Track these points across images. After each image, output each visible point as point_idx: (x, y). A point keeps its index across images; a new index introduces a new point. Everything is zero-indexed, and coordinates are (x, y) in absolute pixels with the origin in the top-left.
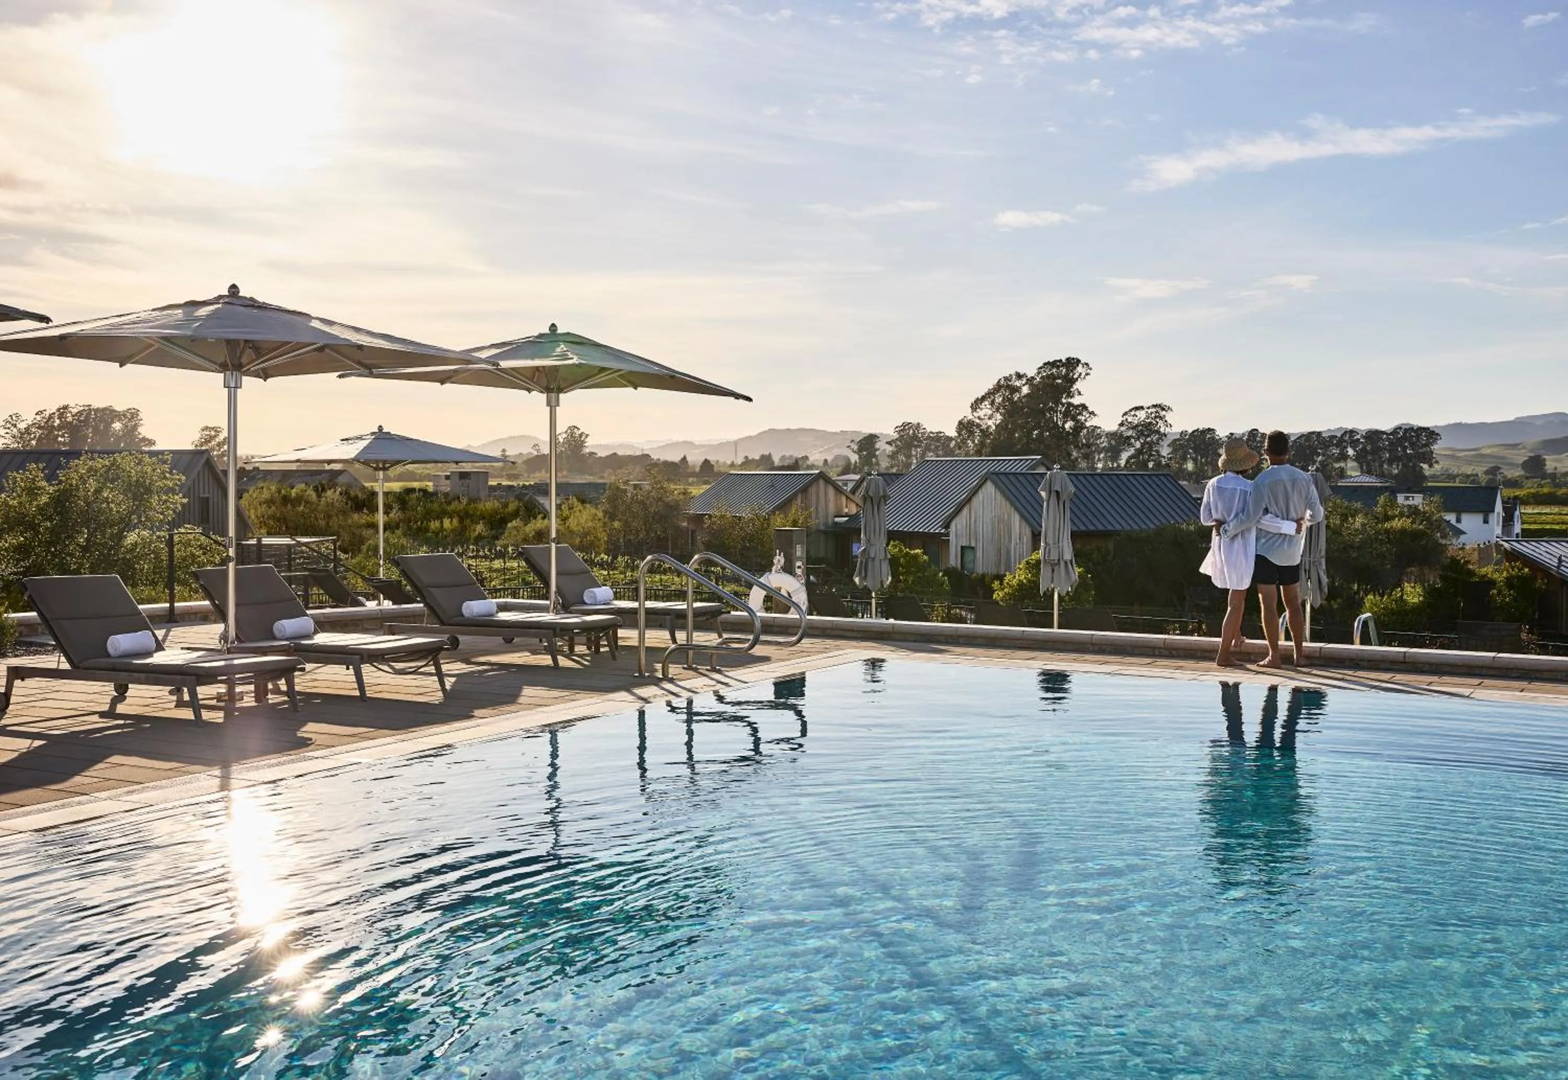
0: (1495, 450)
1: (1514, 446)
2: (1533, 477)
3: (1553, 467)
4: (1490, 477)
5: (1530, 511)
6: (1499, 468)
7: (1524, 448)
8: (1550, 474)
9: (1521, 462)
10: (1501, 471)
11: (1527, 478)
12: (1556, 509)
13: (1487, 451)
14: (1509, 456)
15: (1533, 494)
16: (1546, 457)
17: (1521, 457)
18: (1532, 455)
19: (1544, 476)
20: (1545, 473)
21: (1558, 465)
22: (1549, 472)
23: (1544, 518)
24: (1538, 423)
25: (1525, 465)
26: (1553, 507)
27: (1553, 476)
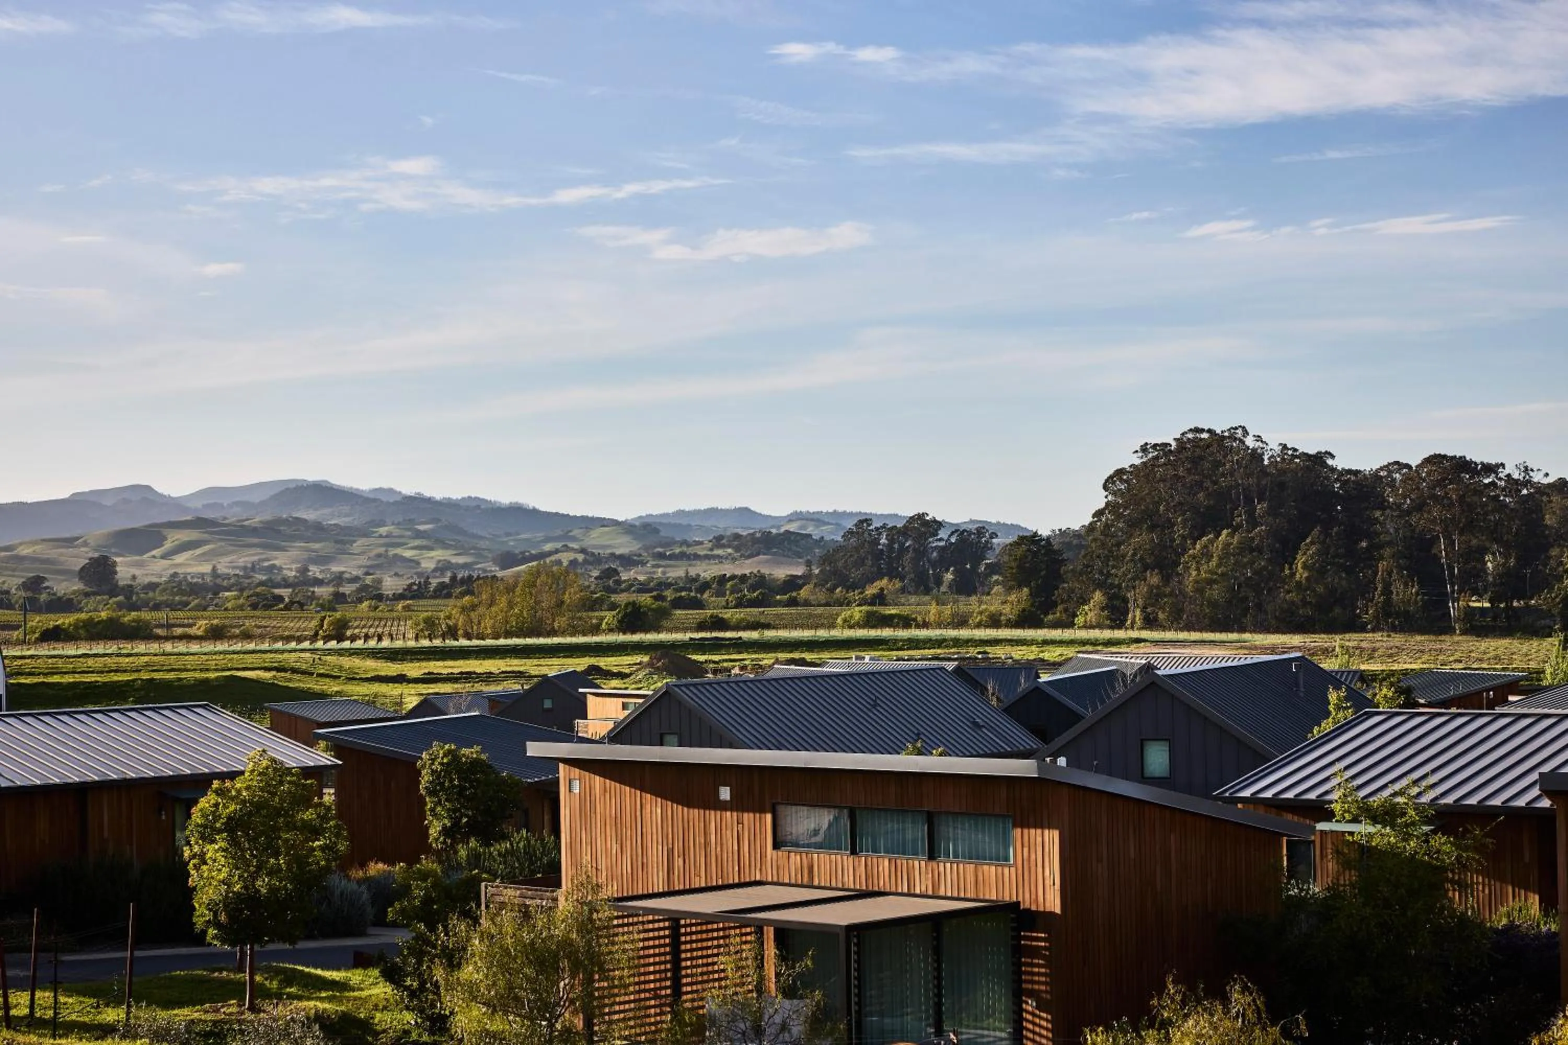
0: (38, 548)
1: (70, 542)
2: (95, 594)
3: (129, 576)
4: (29, 594)
5: (72, 652)
6: (43, 579)
7: (86, 544)
8: (123, 588)
9: (78, 568)
10: (46, 584)
11: (87, 595)
12: (112, 648)
13: (25, 551)
14: (63, 559)
15: (83, 621)
16: (118, 559)
17: (78, 559)
18: (96, 555)
19: (114, 590)
20: (116, 585)
21: (137, 572)
22: (121, 583)
23: (90, 662)
24: (108, 502)
25: (84, 573)
26: (110, 643)
27: (129, 590)
